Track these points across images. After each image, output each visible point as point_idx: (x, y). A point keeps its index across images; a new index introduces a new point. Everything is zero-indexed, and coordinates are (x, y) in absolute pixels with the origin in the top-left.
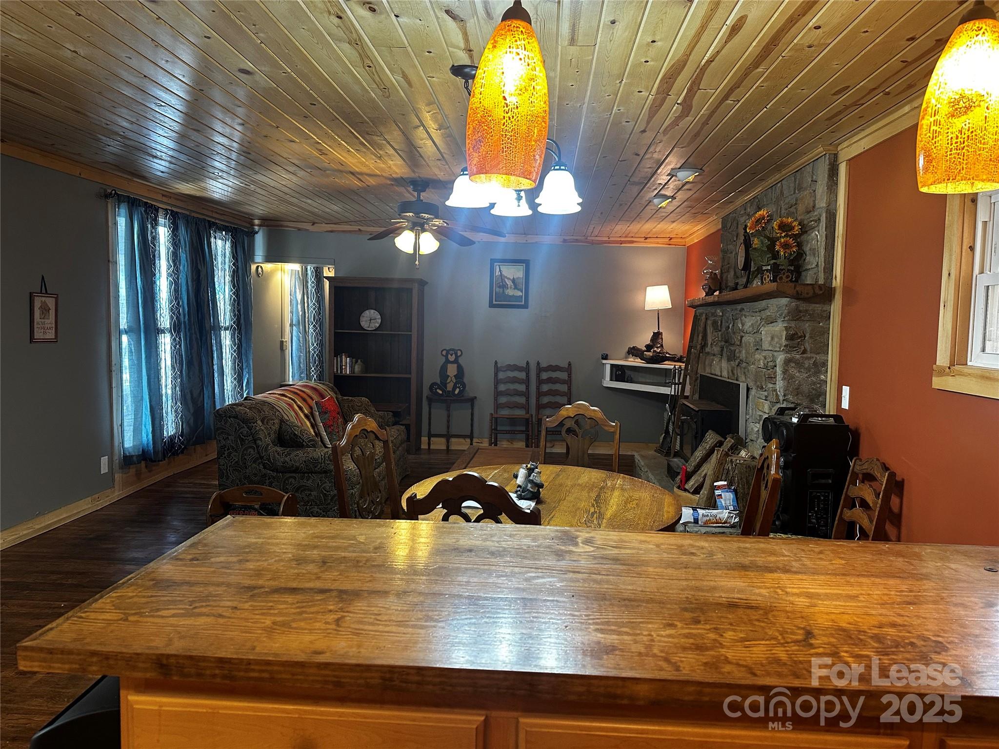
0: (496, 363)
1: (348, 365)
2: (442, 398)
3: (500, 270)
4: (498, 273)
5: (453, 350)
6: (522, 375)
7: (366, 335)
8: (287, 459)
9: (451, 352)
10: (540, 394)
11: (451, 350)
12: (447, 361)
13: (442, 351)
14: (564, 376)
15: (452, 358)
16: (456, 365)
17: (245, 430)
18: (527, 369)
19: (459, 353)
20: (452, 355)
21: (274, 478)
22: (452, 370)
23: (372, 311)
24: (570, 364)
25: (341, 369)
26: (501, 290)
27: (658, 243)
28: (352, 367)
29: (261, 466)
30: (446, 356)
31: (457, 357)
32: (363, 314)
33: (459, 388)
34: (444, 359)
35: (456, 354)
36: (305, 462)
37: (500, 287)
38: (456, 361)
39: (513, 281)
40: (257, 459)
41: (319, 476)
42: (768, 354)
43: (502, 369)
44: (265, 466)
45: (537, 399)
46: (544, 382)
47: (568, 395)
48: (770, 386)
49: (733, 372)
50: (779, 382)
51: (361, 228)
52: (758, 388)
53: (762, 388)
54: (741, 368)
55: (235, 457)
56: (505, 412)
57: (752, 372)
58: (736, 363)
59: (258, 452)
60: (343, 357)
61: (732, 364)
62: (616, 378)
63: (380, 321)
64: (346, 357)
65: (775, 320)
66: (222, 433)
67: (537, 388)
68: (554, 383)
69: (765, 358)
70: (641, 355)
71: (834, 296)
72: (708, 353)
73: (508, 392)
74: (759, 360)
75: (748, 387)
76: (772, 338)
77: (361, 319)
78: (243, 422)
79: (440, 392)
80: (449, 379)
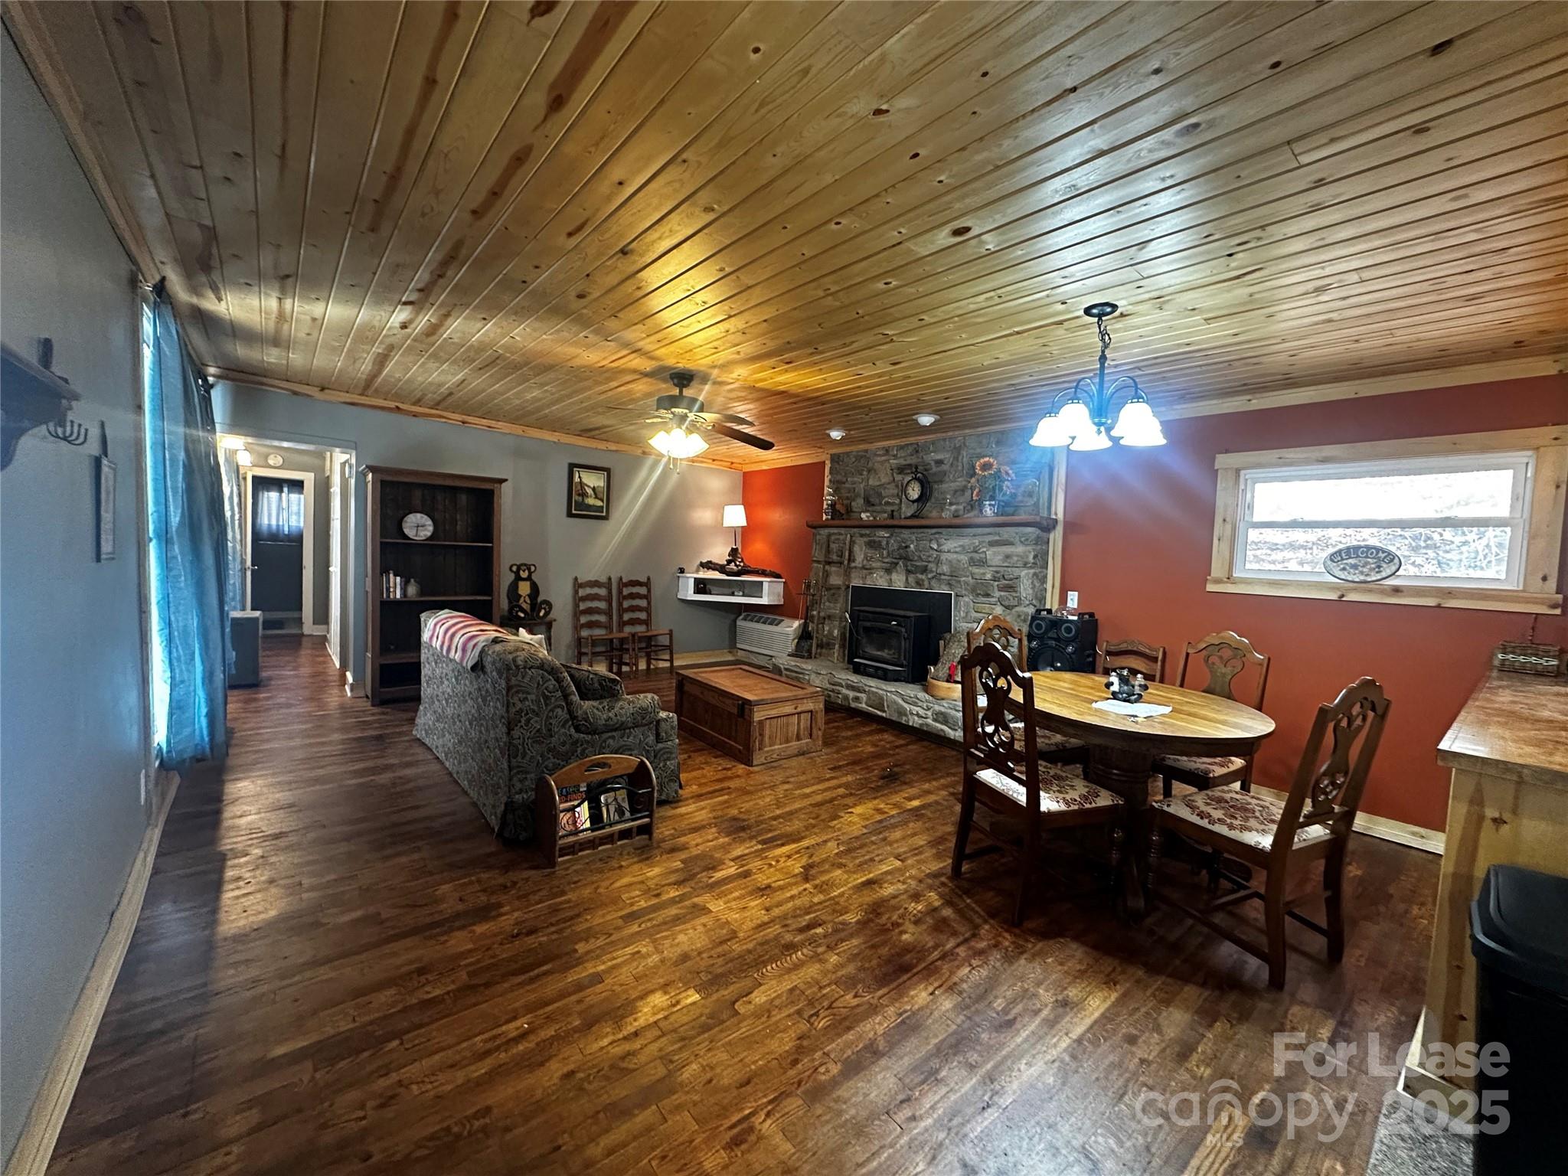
0: (575, 579)
1: (398, 587)
2: (524, 622)
3: (580, 477)
4: (577, 479)
5: (525, 565)
6: (603, 592)
7: (411, 546)
9: (523, 568)
10: (622, 611)
11: (522, 565)
12: (518, 578)
13: (511, 566)
14: (643, 591)
15: (524, 575)
16: (528, 583)
18: (608, 585)
19: (533, 568)
20: (524, 571)
21: (588, 742)
22: (524, 589)
23: (418, 515)
24: (649, 579)
25: (387, 592)
26: (580, 498)
28: (403, 588)
29: (572, 730)
30: (517, 573)
31: (530, 573)
32: (405, 519)
33: (545, 609)
34: (512, 576)
37: (579, 495)
38: (529, 578)
39: (594, 489)
40: (566, 721)
41: (642, 729)
42: (1001, 569)
43: (581, 586)
44: (578, 730)
45: (620, 616)
46: (625, 598)
47: (648, 610)
48: (1002, 594)
49: (919, 584)
50: (1025, 589)
51: (401, 406)
52: (978, 595)
53: (988, 595)
54: (939, 580)
55: (536, 723)
56: (585, 633)
57: (966, 583)
58: (930, 576)
59: (570, 712)
60: (391, 575)
61: (920, 576)
62: (697, 591)
63: (431, 528)
64: (396, 575)
65: (1012, 544)
66: (517, 692)
67: (620, 604)
68: (633, 598)
69: (997, 572)
70: (721, 569)
71: (1054, 528)
72: (855, 567)
73: (589, 611)
74: (984, 574)
75: (957, 595)
76: (1007, 557)
77: (404, 525)
78: (549, 674)
79: (522, 615)
80: (522, 600)
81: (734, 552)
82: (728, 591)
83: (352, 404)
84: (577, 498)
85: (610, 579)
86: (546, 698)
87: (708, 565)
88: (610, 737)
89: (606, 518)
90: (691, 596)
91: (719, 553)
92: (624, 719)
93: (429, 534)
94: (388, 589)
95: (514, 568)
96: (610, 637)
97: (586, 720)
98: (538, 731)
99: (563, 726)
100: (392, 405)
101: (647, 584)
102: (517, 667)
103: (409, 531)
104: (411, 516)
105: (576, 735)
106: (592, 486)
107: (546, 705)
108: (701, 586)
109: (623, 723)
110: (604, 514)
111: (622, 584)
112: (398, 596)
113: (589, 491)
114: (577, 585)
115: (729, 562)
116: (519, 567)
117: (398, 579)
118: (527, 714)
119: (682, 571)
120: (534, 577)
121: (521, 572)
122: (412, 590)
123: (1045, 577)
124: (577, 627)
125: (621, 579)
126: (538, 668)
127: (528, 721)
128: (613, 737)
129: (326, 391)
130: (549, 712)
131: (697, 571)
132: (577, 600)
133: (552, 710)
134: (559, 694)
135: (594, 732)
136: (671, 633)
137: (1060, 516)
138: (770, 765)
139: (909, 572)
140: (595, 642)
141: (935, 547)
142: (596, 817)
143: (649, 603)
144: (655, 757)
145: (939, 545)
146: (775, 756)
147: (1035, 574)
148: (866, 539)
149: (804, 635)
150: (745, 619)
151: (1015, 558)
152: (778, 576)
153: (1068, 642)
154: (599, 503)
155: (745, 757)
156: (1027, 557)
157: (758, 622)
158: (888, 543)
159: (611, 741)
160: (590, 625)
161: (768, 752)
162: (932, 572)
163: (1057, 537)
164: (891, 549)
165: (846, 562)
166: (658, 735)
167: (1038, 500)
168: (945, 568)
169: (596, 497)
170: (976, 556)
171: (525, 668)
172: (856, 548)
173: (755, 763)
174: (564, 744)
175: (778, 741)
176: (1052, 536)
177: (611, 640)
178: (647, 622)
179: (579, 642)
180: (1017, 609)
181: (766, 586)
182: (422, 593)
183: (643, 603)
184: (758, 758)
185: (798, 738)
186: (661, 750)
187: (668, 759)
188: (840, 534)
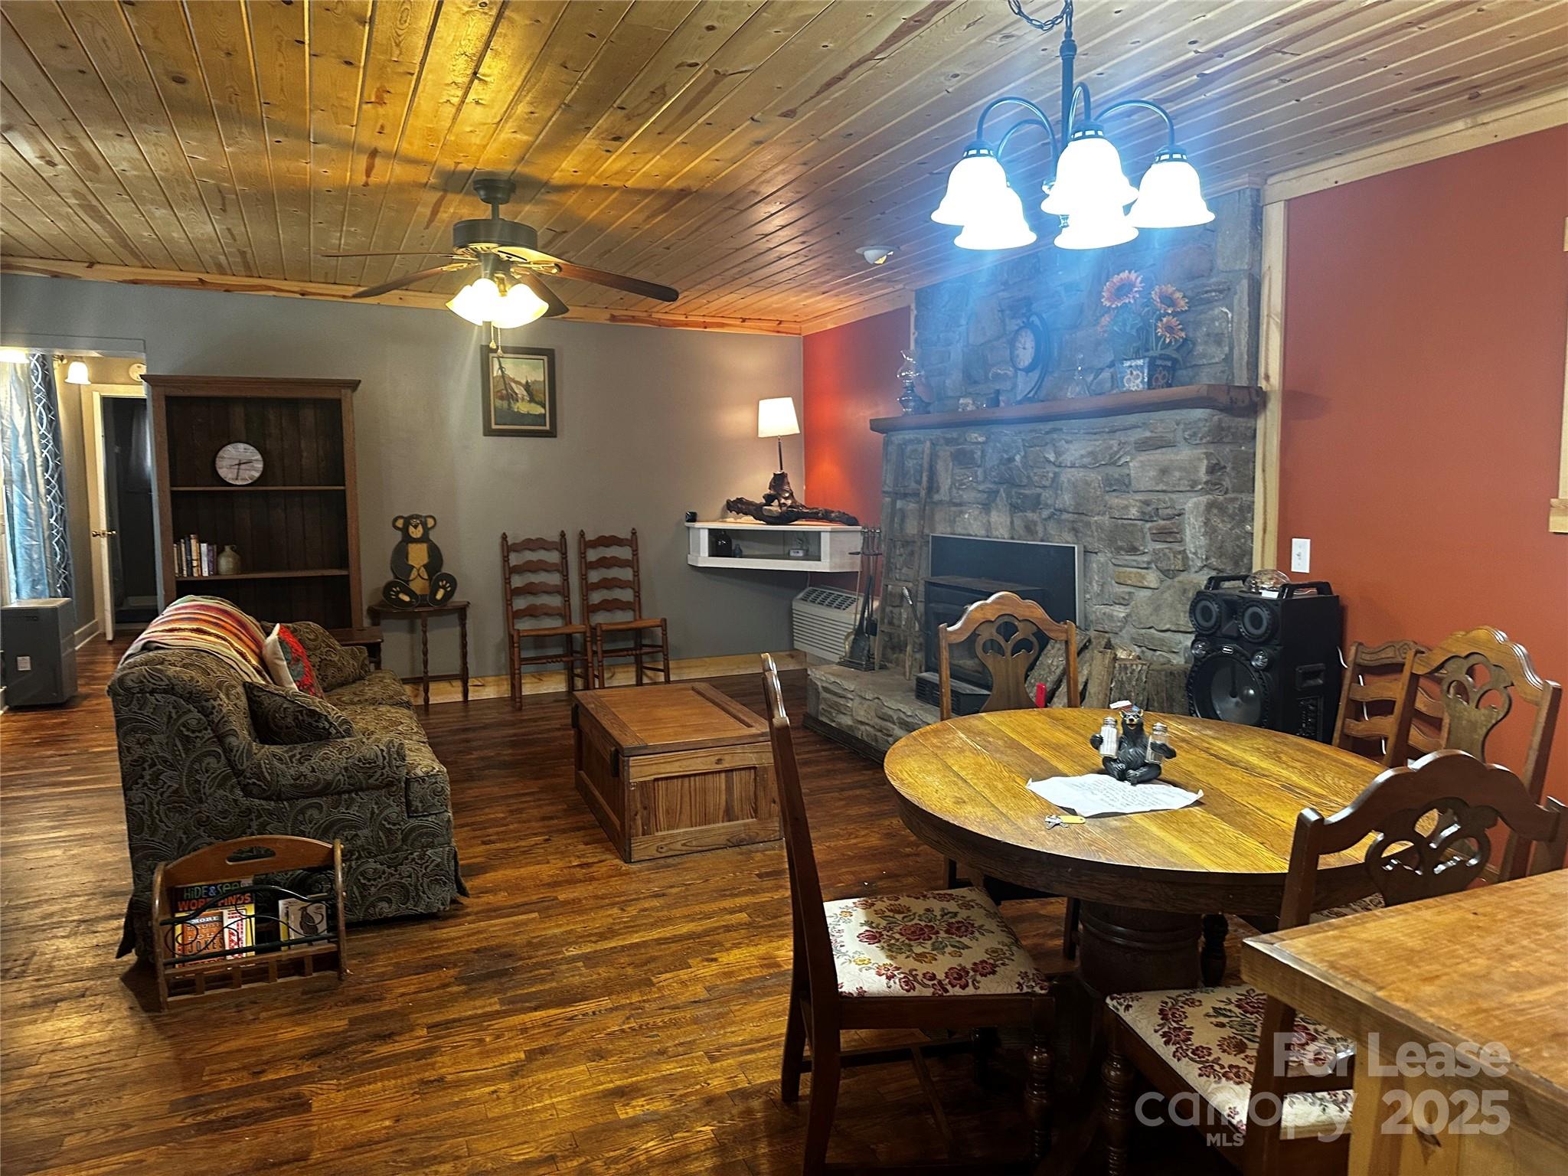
0: (504, 537)
1: (205, 559)
2: (410, 609)
3: (501, 368)
4: (496, 372)
5: (417, 517)
6: (553, 557)
7: (231, 496)
8: (302, 769)
9: (415, 522)
10: (587, 588)
11: (412, 517)
12: (408, 539)
13: (396, 520)
14: (624, 553)
15: (416, 533)
16: (424, 546)
17: (194, 716)
18: (562, 546)
19: (430, 522)
20: (416, 527)
21: (270, 813)
22: (418, 555)
23: (241, 446)
24: (634, 533)
25: (190, 567)
26: (505, 404)
27: (761, 329)
28: (214, 565)
29: (239, 792)
30: (405, 530)
31: (426, 530)
32: (221, 453)
33: (444, 587)
34: (398, 536)
35: (424, 525)
36: (346, 769)
37: (502, 398)
38: (424, 539)
39: (527, 387)
40: (226, 778)
41: (376, 793)
42: (1153, 497)
43: (517, 548)
44: (247, 793)
45: (585, 598)
46: (592, 566)
47: (635, 585)
48: (1159, 546)
49: (1030, 529)
50: (1194, 538)
51: (205, 277)
52: (1119, 549)
53: (1133, 550)
54: (1059, 522)
55: (170, 780)
56: (524, 625)
57: (1100, 527)
58: (1045, 513)
59: (230, 763)
60: (193, 542)
61: (1030, 515)
62: (715, 551)
63: (260, 466)
64: (200, 541)
65: (1171, 445)
66: (134, 730)
67: (583, 577)
68: (609, 567)
69: (1147, 503)
70: (755, 511)
71: (1264, 405)
72: (941, 502)
73: (529, 590)
74: (1126, 507)
75: (1086, 552)
76: (1164, 471)
77: (219, 463)
78: (187, 701)
79: (406, 598)
80: (414, 573)
81: (779, 481)
82: (780, 550)
83: (135, 282)
84: (499, 403)
85: (563, 535)
86: (187, 740)
87: (739, 506)
88: (310, 806)
89: (551, 434)
90: (703, 558)
91: (755, 486)
92: (329, 777)
93: (257, 475)
94: (189, 563)
95: (400, 523)
96: (567, 630)
97: (260, 776)
98: (176, 792)
99: (220, 786)
100: (193, 277)
101: (632, 542)
103: (226, 472)
104: (229, 448)
105: (245, 802)
106: (524, 382)
107: (187, 751)
108: (722, 543)
109: (329, 784)
110: (548, 427)
111: (585, 544)
112: (206, 574)
113: (520, 391)
114: (507, 548)
115: (769, 499)
116: (408, 521)
117: (204, 546)
118: (152, 766)
119: (693, 518)
120: (432, 536)
121: (411, 529)
122: (226, 563)
123: (1250, 508)
124: (513, 616)
125: (582, 534)
126: (165, 691)
127: (156, 778)
128: (319, 807)
129: (96, 266)
130: (193, 762)
131: (723, 517)
132: (509, 571)
133: (199, 760)
134: (208, 734)
135: (279, 798)
136: (663, 625)
137: (1275, 380)
138: (663, 861)
139: (1014, 508)
140: (539, 640)
141: (1052, 457)
143: (636, 574)
144: (404, 840)
145: (1058, 454)
146: (678, 846)
147: (1210, 506)
148: (953, 449)
149: (866, 629)
150: (804, 599)
151: (1177, 474)
152: (852, 521)
153: (1258, 644)
154: (540, 410)
155: (619, 843)
156: (1196, 469)
158: (983, 456)
159: (315, 813)
160: (532, 612)
161: (663, 838)
162: (1047, 506)
163: (1269, 426)
164: (988, 465)
165: (923, 493)
166: (408, 804)
167: (1231, 349)
168: (1067, 499)
169: (532, 400)
170: (1115, 472)
172: (940, 466)
173: (635, 857)
174: (224, 813)
175: (685, 817)
176: (1260, 424)
177: (569, 636)
178: (635, 606)
180: (1183, 577)
181: (825, 539)
182: (242, 565)
183: (626, 574)
184: (642, 847)
185: (729, 815)
186: (413, 829)
187: (432, 845)
188: (919, 441)
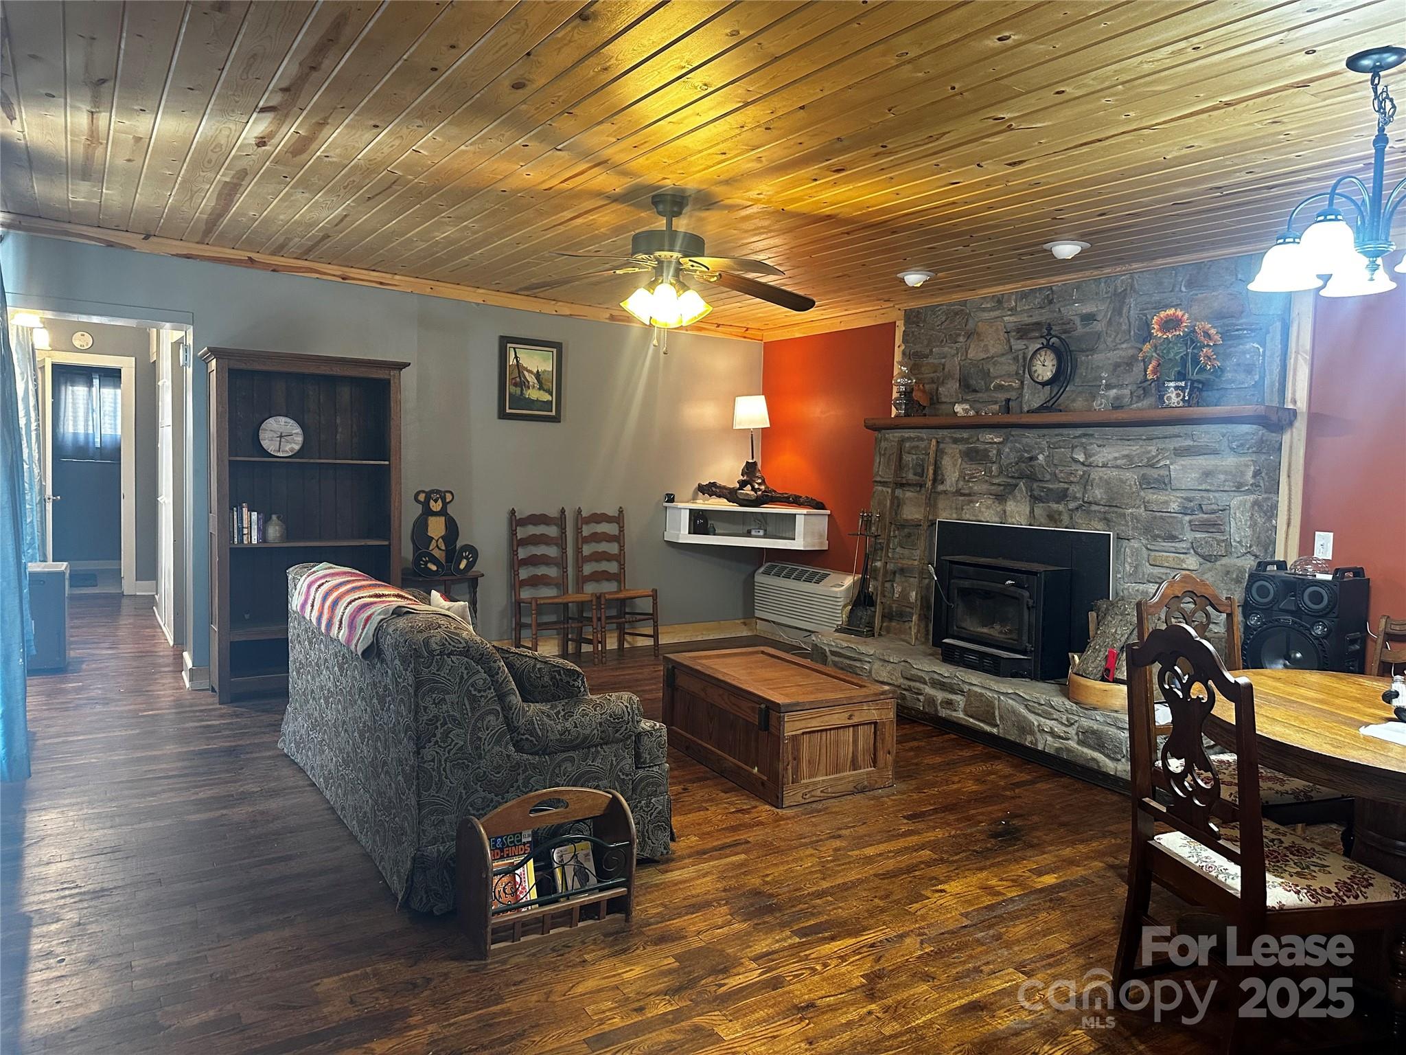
0: (513, 512)
1: (255, 527)
3: (516, 357)
4: (512, 361)
5: (438, 492)
7: (273, 466)
9: (434, 496)
11: (432, 492)
12: (428, 512)
13: (417, 494)
15: (436, 506)
16: (443, 519)
19: (448, 497)
20: (436, 501)
21: (534, 767)
22: (436, 527)
24: (621, 511)
25: (241, 534)
26: (518, 390)
27: (730, 334)
29: (511, 748)
30: (426, 504)
31: (445, 504)
32: (263, 426)
33: (467, 558)
35: (443, 499)
37: (516, 385)
38: (443, 512)
39: (538, 375)
40: (503, 735)
41: (615, 746)
42: (1198, 495)
43: (520, 523)
44: (519, 747)
45: (579, 569)
46: (587, 540)
47: (620, 558)
48: (1198, 535)
49: (1053, 517)
50: (1239, 528)
51: (254, 256)
52: (1155, 537)
53: (1172, 538)
54: (1088, 512)
55: (459, 738)
57: (1135, 518)
58: (1072, 505)
59: (508, 721)
60: (245, 510)
61: (1055, 506)
62: (695, 529)
63: (300, 439)
64: (250, 510)
65: (1215, 452)
66: (431, 690)
67: (578, 550)
68: (599, 541)
69: (1189, 500)
70: (731, 495)
71: (1291, 424)
72: (945, 492)
73: (533, 561)
74: (1166, 503)
75: (1119, 538)
76: (1207, 474)
77: (261, 436)
78: (478, 664)
79: (434, 568)
80: (434, 543)
81: (750, 469)
82: (741, 529)
83: (188, 257)
84: (513, 389)
85: (563, 511)
86: (474, 700)
87: (710, 489)
88: (565, 760)
89: (556, 419)
90: (684, 536)
91: (728, 470)
92: (588, 732)
93: (297, 447)
94: (241, 529)
95: (422, 497)
96: (564, 600)
97: (532, 732)
98: (461, 748)
99: (498, 742)
100: (243, 255)
101: (619, 519)
102: (431, 652)
103: (269, 442)
104: (271, 420)
105: (516, 756)
106: (535, 371)
107: (473, 709)
108: (700, 521)
109: (586, 738)
110: (554, 413)
111: (582, 520)
112: (255, 541)
113: (531, 379)
114: (515, 521)
115: (743, 484)
116: (429, 495)
117: (254, 515)
118: (445, 723)
119: (671, 498)
120: (450, 510)
121: (432, 503)
122: (274, 531)
123: (1275, 507)
124: (515, 585)
125: (580, 511)
126: (460, 654)
127: (446, 734)
128: (572, 760)
129: (152, 239)
130: (476, 721)
131: (694, 498)
132: (515, 542)
133: (481, 718)
134: (491, 693)
135: (544, 751)
136: (654, 595)
137: (1302, 405)
138: (810, 807)
139: (1035, 499)
140: (541, 608)
141: (1081, 458)
142: (545, 885)
143: (622, 548)
144: (634, 790)
145: (1088, 456)
146: (818, 793)
147: (1256, 503)
148: (962, 447)
149: (862, 600)
150: (767, 573)
151: (1222, 477)
152: (820, 506)
153: (1317, 617)
154: (546, 397)
155: (771, 792)
156: (1243, 474)
157: (788, 577)
158: (999, 453)
159: (568, 766)
160: (535, 582)
161: (807, 786)
162: (1075, 499)
163: (1295, 441)
164: (1005, 462)
165: (929, 484)
166: (638, 756)
167: (1262, 378)
168: (1098, 493)
169: (541, 388)
170: (1154, 473)
171: (441, 654)
172: (946, 462)
173: (786, 804)
174: (498, 769)
175: (822, 767)
176: (1286, 438)
177: (566, 605)
178: (619, 578)
179: (518, 607)
180: (1224, 561)
181: (800, 521)
182: (288, 534)
183: (613, 548)
184: (792, 795)
185: (855, 765)
186: (642, 780)
187: (654, 794)
188: (922, 439)
